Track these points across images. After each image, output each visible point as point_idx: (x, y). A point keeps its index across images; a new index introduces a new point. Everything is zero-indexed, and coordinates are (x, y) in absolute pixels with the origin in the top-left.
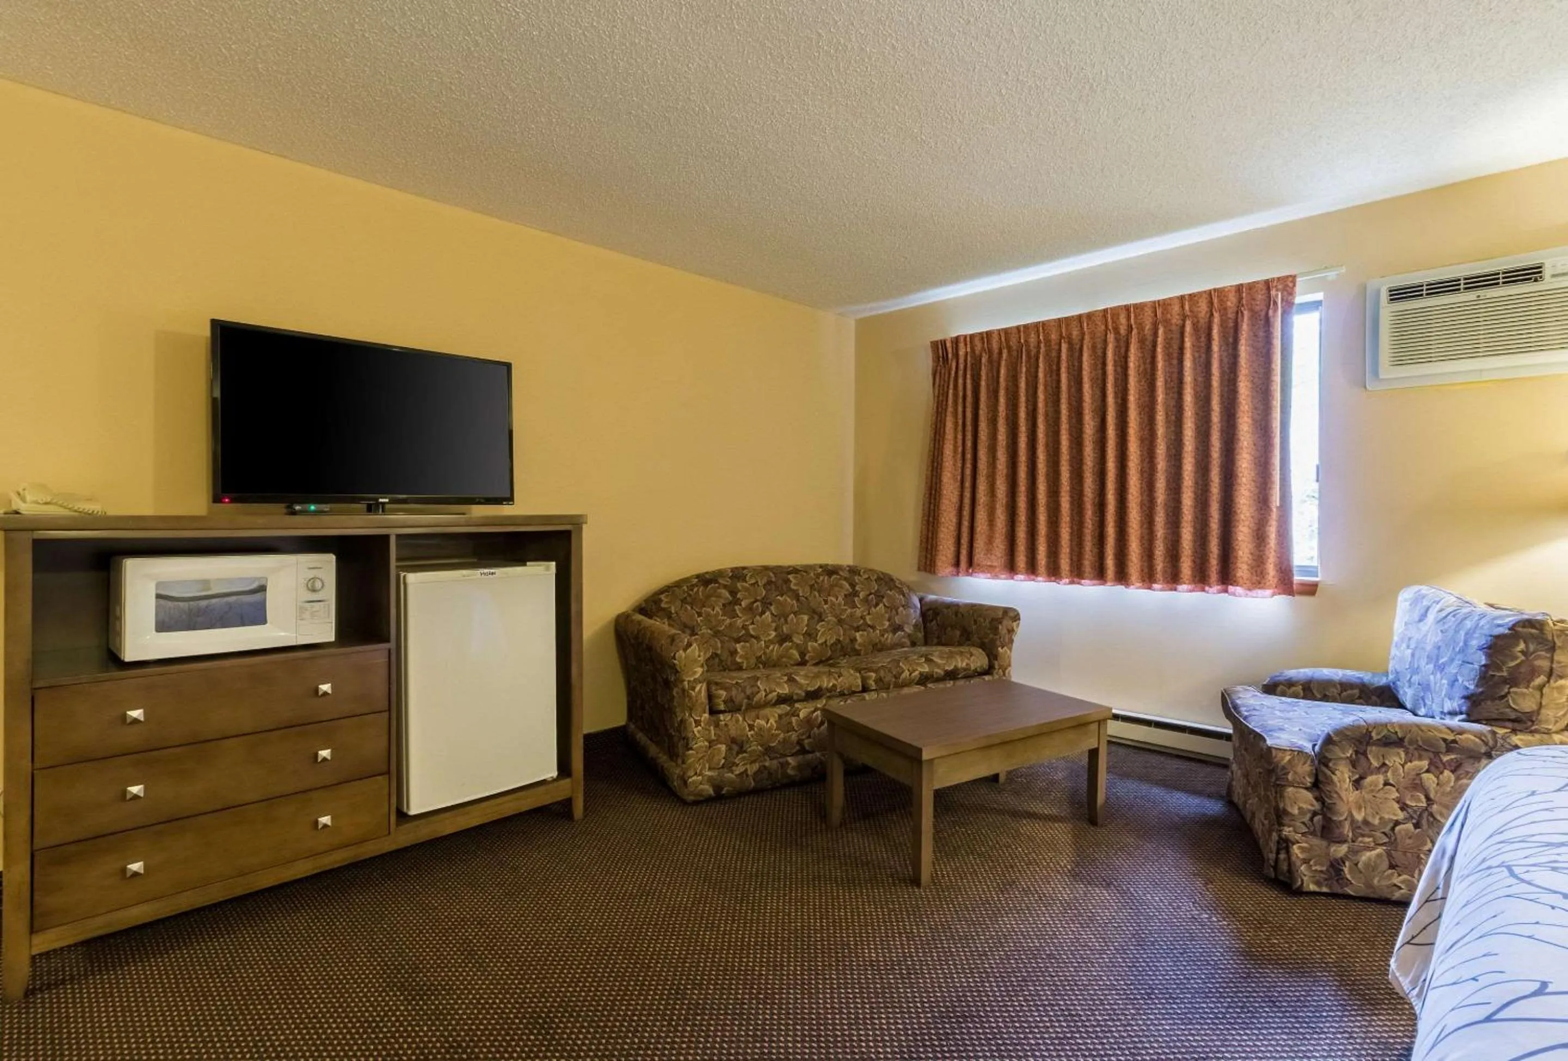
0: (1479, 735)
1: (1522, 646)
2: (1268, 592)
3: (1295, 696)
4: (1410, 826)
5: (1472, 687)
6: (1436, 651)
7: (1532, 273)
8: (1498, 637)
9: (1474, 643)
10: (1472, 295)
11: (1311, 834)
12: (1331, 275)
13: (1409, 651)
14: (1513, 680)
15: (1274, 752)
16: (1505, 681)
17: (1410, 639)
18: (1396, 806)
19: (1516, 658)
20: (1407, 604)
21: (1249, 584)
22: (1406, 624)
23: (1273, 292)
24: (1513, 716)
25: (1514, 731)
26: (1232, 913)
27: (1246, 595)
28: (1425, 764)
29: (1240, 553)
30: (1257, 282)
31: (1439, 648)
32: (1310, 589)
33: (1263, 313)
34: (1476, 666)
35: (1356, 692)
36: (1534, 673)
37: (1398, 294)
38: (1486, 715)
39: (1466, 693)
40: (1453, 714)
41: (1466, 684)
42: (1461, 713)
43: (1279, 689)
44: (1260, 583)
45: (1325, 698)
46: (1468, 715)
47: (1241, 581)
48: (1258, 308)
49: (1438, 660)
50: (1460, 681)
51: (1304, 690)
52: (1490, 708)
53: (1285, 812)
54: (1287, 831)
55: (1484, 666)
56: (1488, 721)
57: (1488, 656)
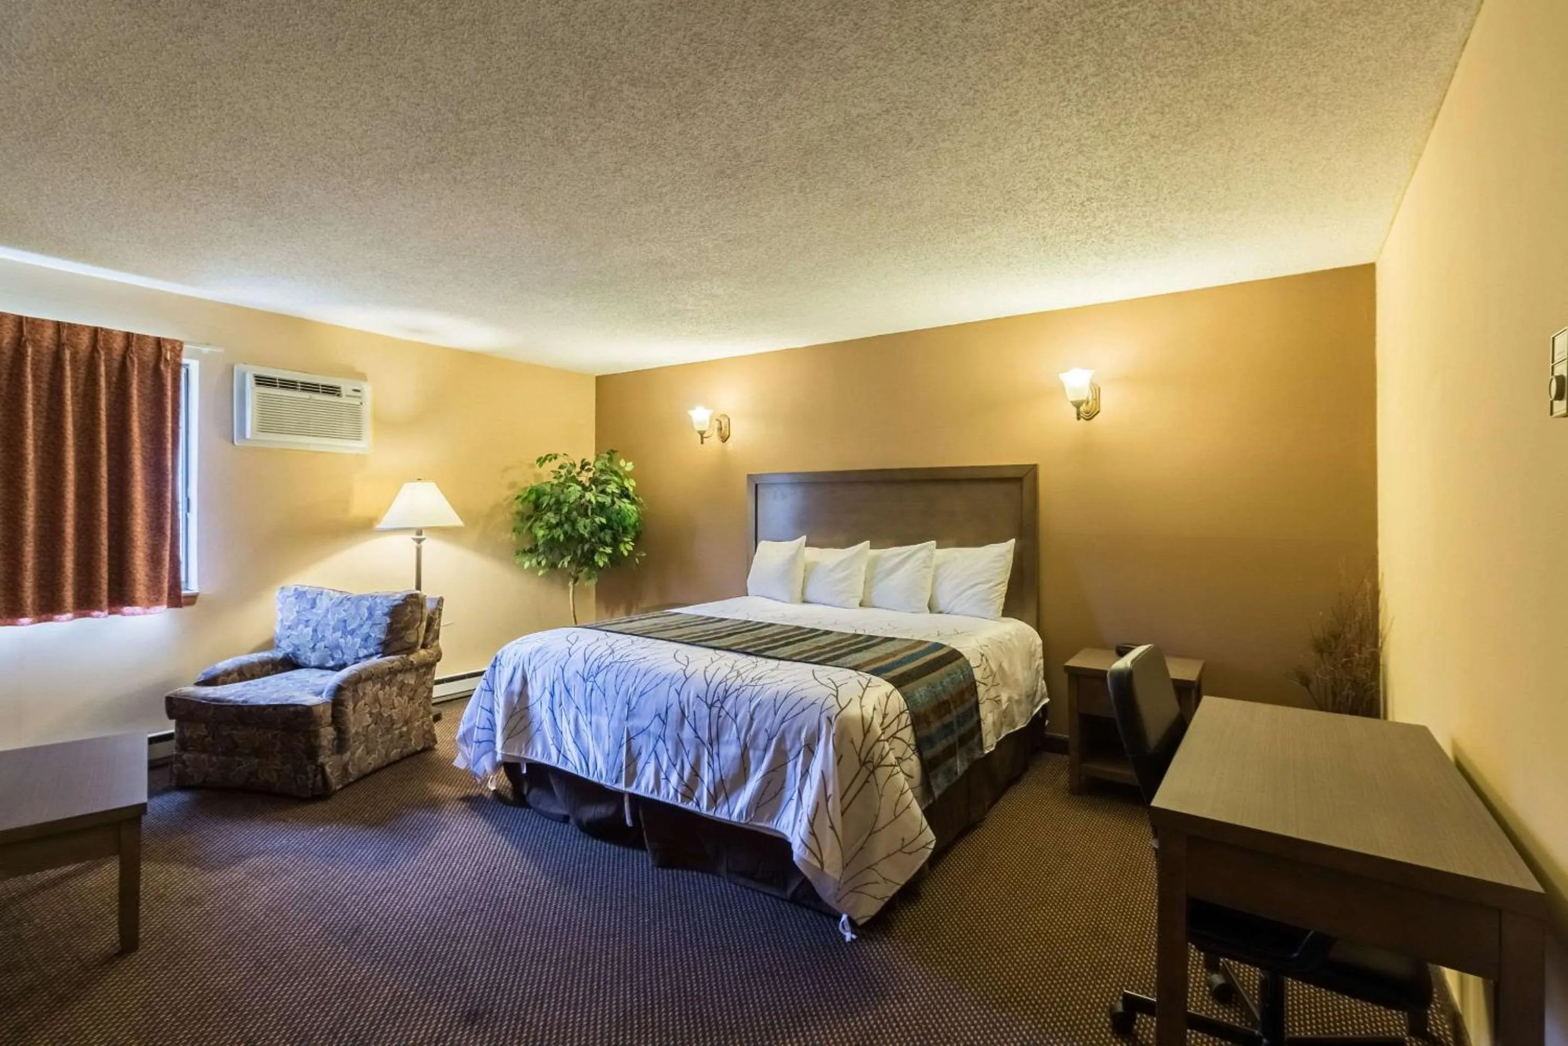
0: (399, 661)
1: (409, 608)
2: (164, 607)
3: (234, 681)
4: (373, 726)
5: (383, 637)
6: (343, 624)
7: (333, 390)
8: (396, 606)
9: (378, 613)
10: (306, 395)
11: (333, 754)
12: (205, 350)
13: (310, 629)
14: (407, 627)
16: (403, 629)
17: (307, 621)
18: (368, 716)
19: (406, 615)
20: (293, 599)
21: (146, 602)
22: (297, 612)
23: (163, 350)
24: (407, 645)
25: (408, 654)
26: (326, 821)
27: (145, 613)
28: (379, 686)
29: (138, 576)
30: (148, 337)
31: (345, 621)
32: (192, 600)
33: (153, 365)
34: (384, 625)
35: (270, 666)
36: (415, 621)
37: (262, 381)
38: (394, 650)
39: (379, 642)
40: (367, 657)
41: (378, 636)
42: (377, 654)
43: (220, 680)
44: (157, 600)
45: (253, 677)
46: (382, 652)
47: (139, 601)
48: (147, 359)
49: (345, 627)
50: (373, 635)
51: (239, 675)
52: (397, 645)
53: (320, 746)
54: (321, 759)
55: (391, 623)
56: (394, 654)
57: (391, 617)
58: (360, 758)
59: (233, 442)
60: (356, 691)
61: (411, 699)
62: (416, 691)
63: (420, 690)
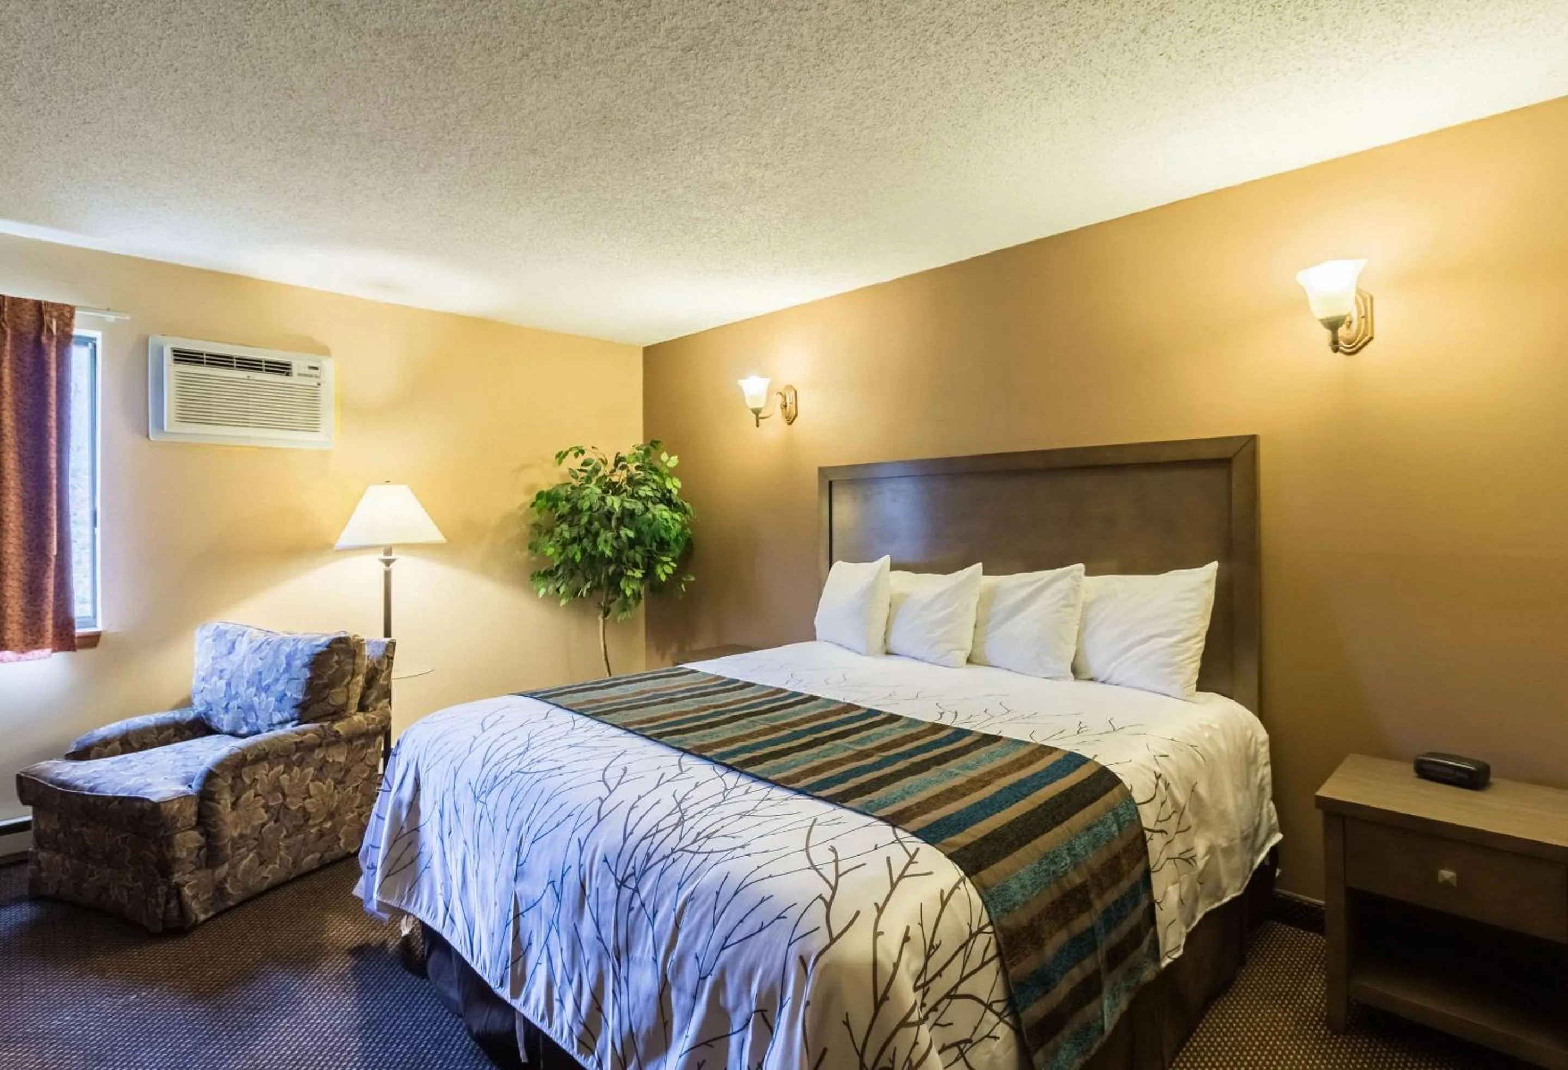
0: (315, 732)
1: (336, 658)
2: (48, 651)
3: (114, 753)
4: (272, 823)
5: (301, 697)
6: (257, 677)
7: (283, 368)
8: (319, 654)
9: (297, 663)
10: (242, 374)
11: (197, 869)
12: (111, 318)
13: (223, 682)
14: (331, 685)
15: (162, 806)
16: (326, 686)
17: (221, 671)
18: (263, 810)
19: (332, 667)
20: (210, 641)
21: (21, 645)
22: (213, 658)
23: (46, 318)
24: (332, 710)
25: (333, 722)
27: (19, 659)
28: (282, 767)
29: (9, 611)
30: (26, 300)
31: (260, 673)
32: (92, 640)
33: (31, 337)
34: (302, 680)
35: (172, 731)
36: (344, 676)
37: (182, 356)
38: (313, 715)
39: (295, 703)
40: (282, 723)
41: (295, 696)
42: (293, 720)
43: (93, 752)
44: (36, 643)
45: (144, 746)
46: (299, 719)
47: (10, 643)
48: (24, 329)
49: (260, 681)
50: (289, 694)
51: (122, 744)
52: (317, 709)
53: (175, 860)
54: (177, 878)
55: (310, 678)
56: (315, 720)
57: (311, 670)
58: (247, 872)
59: (148, 436)
60: (238, 777)
61: (339, 782)
62: (348, 771)
63: (356, 769)
